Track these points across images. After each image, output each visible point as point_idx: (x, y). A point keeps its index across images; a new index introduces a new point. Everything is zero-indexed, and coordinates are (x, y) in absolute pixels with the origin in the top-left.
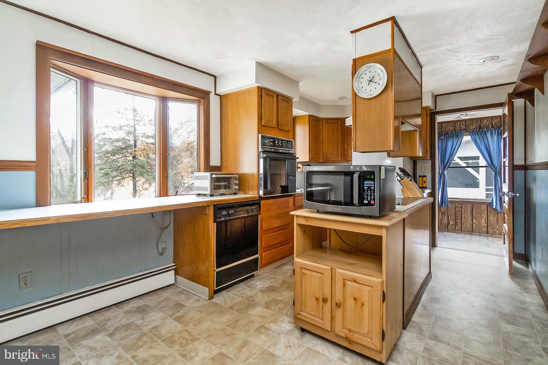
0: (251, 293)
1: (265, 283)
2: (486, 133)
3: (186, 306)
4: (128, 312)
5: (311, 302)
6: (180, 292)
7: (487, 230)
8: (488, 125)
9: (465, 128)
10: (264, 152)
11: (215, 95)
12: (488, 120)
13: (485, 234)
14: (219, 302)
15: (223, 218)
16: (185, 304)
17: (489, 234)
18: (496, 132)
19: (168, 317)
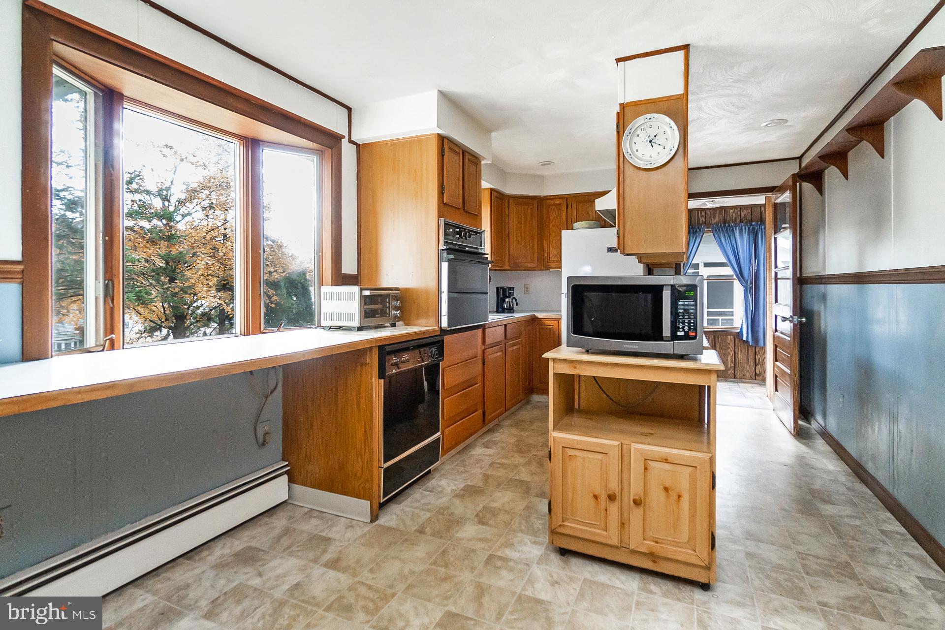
0: (440, 501)
1: (456, 482)
2: (733, 229)
3: (335, 540)
4: (220, 566)
5: (583, 505)
6: (306, 514)
7: (735, 372)
8: (736, 218)
9: (704, 221)
10: (449, 251)
11: (349, 142)
12: (735, 210)
13: (732, 378)
14: (392, 524)
15: (394, 370)
16: (330, 536)
17: (737, 378)
18: (747, 228)
19: (311, 564)
